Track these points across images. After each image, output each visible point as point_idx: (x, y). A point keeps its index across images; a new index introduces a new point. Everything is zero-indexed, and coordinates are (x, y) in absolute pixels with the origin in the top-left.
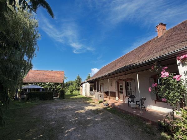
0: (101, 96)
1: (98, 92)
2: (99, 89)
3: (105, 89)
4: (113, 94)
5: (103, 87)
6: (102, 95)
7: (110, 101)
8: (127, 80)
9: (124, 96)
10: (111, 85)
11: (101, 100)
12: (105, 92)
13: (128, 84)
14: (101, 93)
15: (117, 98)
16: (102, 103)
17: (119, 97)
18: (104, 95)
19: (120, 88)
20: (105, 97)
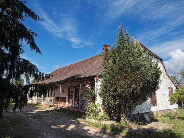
0: (51, 101)
1: (49, 98)
2: (50, 95)
3: (56, 94)
4: (64, 99)
5: (54, 92)
6: (53, 100)
7: (60, 105)
8: (77, 87)
9: (73, 101)
10: (63, 91)
11: (52, 104)
12: (56, 98)
13: (77, 90)
14: (51, 98)
15: (67, 103)
16: (52, 107)
17: (69, 102)
18: (55, 101)
19: (70, 93)
20: (55, 103)
